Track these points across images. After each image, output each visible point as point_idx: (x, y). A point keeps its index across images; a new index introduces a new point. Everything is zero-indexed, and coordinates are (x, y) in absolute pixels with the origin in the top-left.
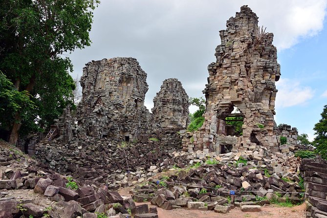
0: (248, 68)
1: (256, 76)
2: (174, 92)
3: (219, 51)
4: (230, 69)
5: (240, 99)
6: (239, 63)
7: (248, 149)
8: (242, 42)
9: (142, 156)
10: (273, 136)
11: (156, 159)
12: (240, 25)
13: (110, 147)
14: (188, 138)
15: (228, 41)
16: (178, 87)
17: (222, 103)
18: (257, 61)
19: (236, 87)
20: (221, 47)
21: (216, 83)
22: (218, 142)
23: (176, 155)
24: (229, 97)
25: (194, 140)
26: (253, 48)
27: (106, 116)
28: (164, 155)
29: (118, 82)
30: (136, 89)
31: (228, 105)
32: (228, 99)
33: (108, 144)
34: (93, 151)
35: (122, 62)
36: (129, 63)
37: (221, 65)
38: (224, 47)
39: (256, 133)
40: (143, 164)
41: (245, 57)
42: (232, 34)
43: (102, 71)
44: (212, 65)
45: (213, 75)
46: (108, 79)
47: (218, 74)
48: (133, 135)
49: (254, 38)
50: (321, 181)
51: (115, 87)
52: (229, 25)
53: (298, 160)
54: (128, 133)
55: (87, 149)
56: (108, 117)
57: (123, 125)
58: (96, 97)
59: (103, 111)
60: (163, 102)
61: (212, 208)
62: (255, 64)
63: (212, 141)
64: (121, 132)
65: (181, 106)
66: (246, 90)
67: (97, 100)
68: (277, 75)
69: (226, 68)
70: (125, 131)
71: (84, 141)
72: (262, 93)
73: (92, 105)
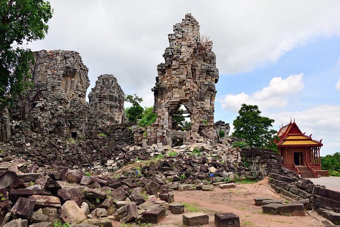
0: (194, 70)
1: (200, 78)
2: (110, 88)
3: (168, 53)
4: (178, 70)
5: (188, 98)
6: (186, 66)
7: (198, 142)
8: (189, 47)
9: (94, 151)
10: (214, 131)
11: (110, 154)
12: (186, 31)
13: (59, 143)
14: (140, 133)
15: (175, 44)
16: (114, 83)
17: (172, 101)
18: (201, 65)
19: (184, 87)
20: (170, 50)
21: (165, 82)
22: (170, 136)
23: (132, 149)
24: (178, 96)
25: (148, 135)
26: (198, 53)
27: (49, 112)
28: (117, 149)
29: (61, 76)
30: (79, 84)
31: (177, 103)
32: (177, 98)
33: (56, 140)
34: (43, 148)
35: (66, 56)
36: (73, 57)
37: (169, 66)
38: (172, 50)
39: (202, 128)
40: (98, 159)
41: (192, 61)
42: (179, 38)
43: (41, 63)
44: (161, 65)
45: (162, 75)
46: (49, 72)
47: (166, 74)
48: (81, 131)
49: (198, 44)
50: (276, 161)
51: (58, 81)
52: (177, 30)
53: (237, 149)
54: (75, 129)
55: (37, 146)
56: (51, 112)
57: (70, 121)
58: (34, 90)
59: (46, 106)
60: (99, 98)
61: (199, 188)
62: (199, 68)
63: (165, 135)
64: (68, 128)
65: (117, 103)
66: (193, 90)
67: (37, 94)
68: (217, 78)
69: (175, 69)
70: (72, 127)
71: (31, 137)
72: (205, 94)
73: (31, 99)
